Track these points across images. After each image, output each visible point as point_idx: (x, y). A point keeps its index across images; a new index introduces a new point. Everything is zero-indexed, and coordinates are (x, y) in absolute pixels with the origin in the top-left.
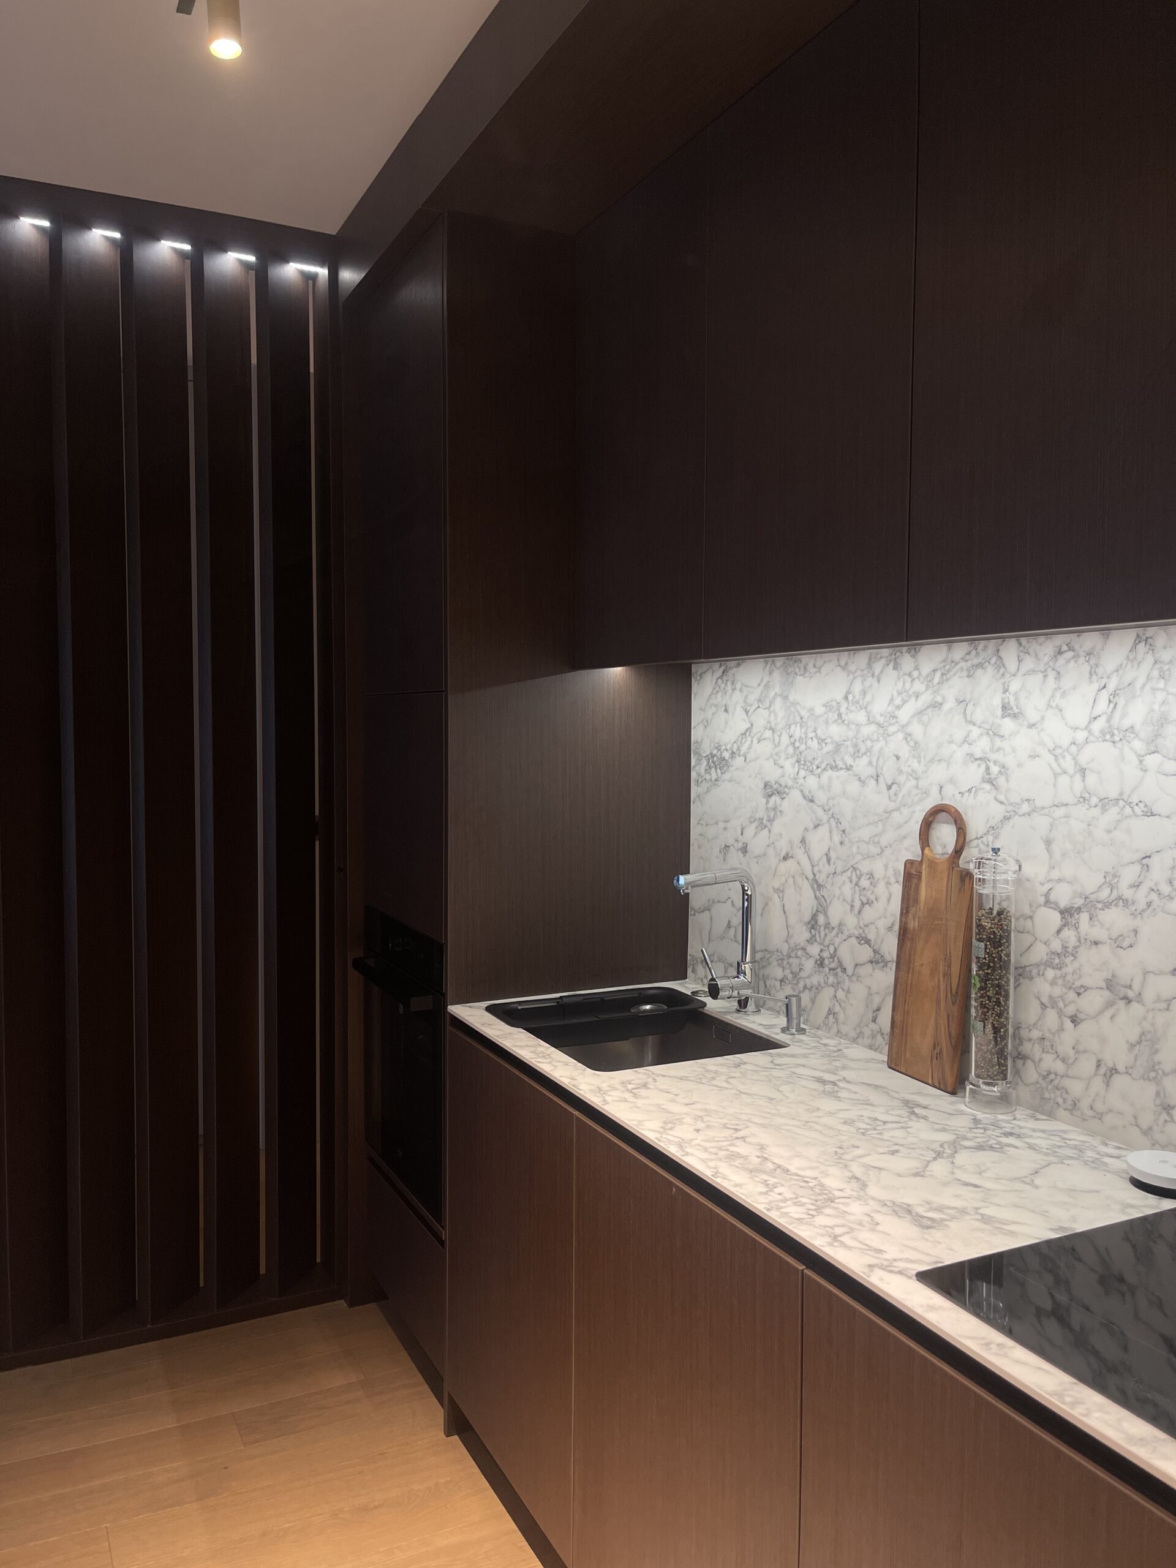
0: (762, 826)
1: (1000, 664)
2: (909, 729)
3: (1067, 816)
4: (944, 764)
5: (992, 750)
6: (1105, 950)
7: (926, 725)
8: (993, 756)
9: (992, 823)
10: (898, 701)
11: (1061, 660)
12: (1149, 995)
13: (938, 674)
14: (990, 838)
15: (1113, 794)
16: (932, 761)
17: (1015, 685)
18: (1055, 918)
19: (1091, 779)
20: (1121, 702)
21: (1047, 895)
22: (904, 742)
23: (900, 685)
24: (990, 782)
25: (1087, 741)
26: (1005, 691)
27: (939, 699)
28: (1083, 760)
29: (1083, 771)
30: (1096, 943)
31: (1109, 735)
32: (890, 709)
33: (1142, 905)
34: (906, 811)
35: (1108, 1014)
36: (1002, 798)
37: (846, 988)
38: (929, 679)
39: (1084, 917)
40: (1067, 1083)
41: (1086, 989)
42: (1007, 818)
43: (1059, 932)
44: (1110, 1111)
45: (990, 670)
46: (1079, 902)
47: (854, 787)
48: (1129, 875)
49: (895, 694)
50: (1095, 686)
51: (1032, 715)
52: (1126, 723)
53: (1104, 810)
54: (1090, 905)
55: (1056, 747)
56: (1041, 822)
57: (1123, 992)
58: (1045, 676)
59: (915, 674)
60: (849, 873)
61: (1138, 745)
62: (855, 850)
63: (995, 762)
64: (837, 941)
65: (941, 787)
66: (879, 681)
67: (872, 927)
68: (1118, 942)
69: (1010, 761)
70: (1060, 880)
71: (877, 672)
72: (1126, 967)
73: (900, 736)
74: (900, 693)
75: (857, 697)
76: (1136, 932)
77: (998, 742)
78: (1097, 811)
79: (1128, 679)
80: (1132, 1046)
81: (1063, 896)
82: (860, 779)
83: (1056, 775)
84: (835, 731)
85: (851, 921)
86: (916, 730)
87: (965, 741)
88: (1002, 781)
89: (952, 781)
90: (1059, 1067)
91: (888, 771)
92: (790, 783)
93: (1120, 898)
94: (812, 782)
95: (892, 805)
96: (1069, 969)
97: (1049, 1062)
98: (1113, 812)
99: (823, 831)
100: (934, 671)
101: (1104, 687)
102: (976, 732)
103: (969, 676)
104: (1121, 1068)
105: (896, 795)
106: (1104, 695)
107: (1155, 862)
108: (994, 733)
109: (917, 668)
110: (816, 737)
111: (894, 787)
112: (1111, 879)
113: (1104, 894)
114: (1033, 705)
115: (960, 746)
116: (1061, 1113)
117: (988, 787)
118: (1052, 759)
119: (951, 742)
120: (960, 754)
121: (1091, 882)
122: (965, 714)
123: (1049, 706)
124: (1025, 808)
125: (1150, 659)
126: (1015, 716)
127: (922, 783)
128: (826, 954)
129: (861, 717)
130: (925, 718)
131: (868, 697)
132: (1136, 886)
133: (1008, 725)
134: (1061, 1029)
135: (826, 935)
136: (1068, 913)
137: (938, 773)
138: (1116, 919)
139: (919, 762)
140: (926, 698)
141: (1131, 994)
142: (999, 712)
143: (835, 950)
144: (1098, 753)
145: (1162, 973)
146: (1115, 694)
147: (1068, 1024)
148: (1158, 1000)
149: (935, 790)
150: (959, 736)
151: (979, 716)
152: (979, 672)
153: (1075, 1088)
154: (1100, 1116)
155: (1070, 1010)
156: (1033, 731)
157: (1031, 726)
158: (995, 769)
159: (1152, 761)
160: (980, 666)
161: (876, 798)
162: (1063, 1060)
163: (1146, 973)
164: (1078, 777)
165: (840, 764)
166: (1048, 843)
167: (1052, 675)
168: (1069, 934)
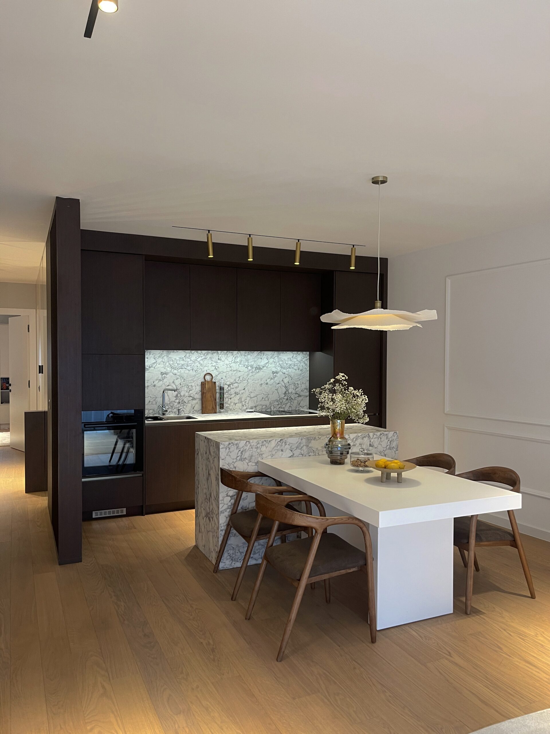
0: (160, 380)
1: (218, 353)
2: (200, 362)
3: (228, 373)
4: (207, 367)
5: (216, 365)
6: (234, 389)
7: (203, 361)
8: (216, 366)
9: (216, 375)
10: (197, 357)
11: (228, 353)
12: (240, 393)
13: (206, 354)
14: (216, 377)
15: (235, 369)
16: (205, 366)
17: (220, 356)
18: (227, 386)
19: (232, 368)
20: (236, 358)
21: (226, 383)
22: (199, 364)
23: (198, 355)
24: (216, 369)
25: (231, 363)
26: (219, 356)
27: (206, 357)
28: (231, 365)
29: (231, 367)
30: (233, 388)
31: (234, 362)
32: (196, 359)
33: (239, 383)
34: (199, 375)
35: (235, 396)
36: (218, 371)
37: (186, 405)
38: (204, 354)
39: (231, 385)
40: (230, 407)
41: (232, 394)
42: (219, 374)
43: (228, 388)
44: (236, 408)
45: (216, 354)
46: (231, 383)
47: (188, 371)
48: (237, 379)
49: (197, 356)
50: (233, 356)
51: (223, 360)
52: (237, 361)
53: (234, 372)
54: (232, 384)
55: (227, 364)
56: (225, 374)
57: (237, 393)
58: (225, 355)
59: (201, 353)
60: (186, 386)
61: (238, 364)
62: (187, 382)
63: (217, 366)
64: (183, 398)
65: (207, 371)
66: (193, 354)
67: (192, 394)
68: (236, 388)
69: (219, 366)
70: (228, 381)
71: (193, 353)
72: (237, 390)
73: (198, 363)
74: (198, 356)
75: (188, 357)
76: (238, 386)
77: (217, 364)
78: (233, 372)
79: (237, 356)
80: (238, 400)
81: (228, 383)
82: (188, 370)
83: (227, 368)
84: (182, 362)
85: (187, 394)
86: (201, 362)
87: (211, 363)
88: (218, 369)
89: (209, 369)
90: (228, 405)
91: (195, 368)
92: (169, 372)
93: (236, 382)
94: (176, 371)
95: (196, 374)
96: (229, 392)
97: (227, 405)
98: (235, 372)
99: (179, 380)
100: (205, 353)
101: (234, 356)
102: (213, 362)
103: (212, 354)
104: (237, 403)
105: (197, 372)
106: (234, 357)
107: (241, 377)
108: (216, 362)
109: (202, 353)
110: (177, 363)
111: (197, 371)
112: (235, 380)
113: (234, 382)
114: (223, 359)
115: (210, 364)
116: (229, 411)
117: (215, 370)
118: (226, 366)
119: (209, 364)
120: (210, 365)
121: (232, 381)
122: (211, 360)
123: (226, 359)
124: (222, 372)
125: (240, 353)
126: (220, 360)
127: (202, 370)
128: (180, 401)
129: (189, 360)
130: (203, 360)
131: (190, 357)
132: (239, 380)
133: (219, 361)
134: (228, 400)
135: (180, 398)
136: (229, 385)
137: (206, 368)
138: (236, 385)
139: (202, 367)
140: (204, 357)
141: (238, 393)
142: (217, 359)
143: (183, 400)
144: (233, 365)
145: (242, 390)
146: (235, 357)
147: (229, 399)
148: (242, 393)
149: (205, 371)
150: (210, 363)
151: (214, 360)
152: (214, 354)
153: (231, 407)
154: (235, 410)
155: (230, 398)
156: (223, 362)
157: (223, 361)
158: (217, 367)
159: (240, 365)
160: (214, 353)
161: (193, 373)
162: (229, 404)
163: (240, 390)
164: (230, 368)
165: (183, 368)
166: (226, 377)
167: (226, 355)
168: (229, 388)
